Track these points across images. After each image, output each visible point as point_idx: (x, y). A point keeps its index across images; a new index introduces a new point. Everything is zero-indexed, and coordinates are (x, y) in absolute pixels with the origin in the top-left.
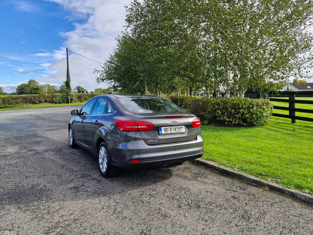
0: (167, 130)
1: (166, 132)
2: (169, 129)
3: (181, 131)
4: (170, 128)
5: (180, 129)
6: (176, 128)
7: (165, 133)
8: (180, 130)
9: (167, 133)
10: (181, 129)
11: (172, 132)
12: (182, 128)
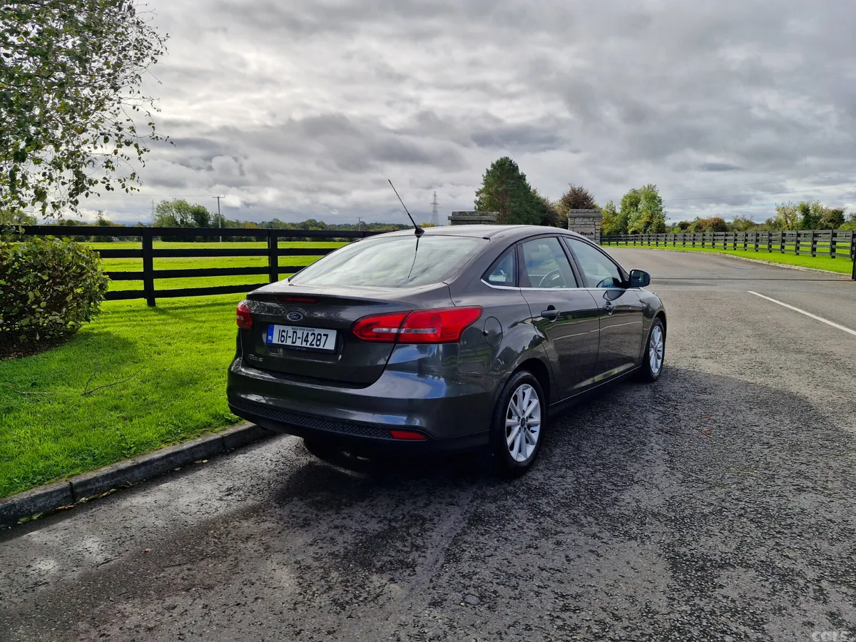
0: (284, 334)
1: (282, 342)
2: (290, 334)
3: (321, 347)
4: (294, 332)
5: (320, 340)
6: (310, 335)
7: (280, 343)
8: (318, 343)
9: (284, 343)
10: (324, 338)
11: (295, 343)
12: (326, 335)
